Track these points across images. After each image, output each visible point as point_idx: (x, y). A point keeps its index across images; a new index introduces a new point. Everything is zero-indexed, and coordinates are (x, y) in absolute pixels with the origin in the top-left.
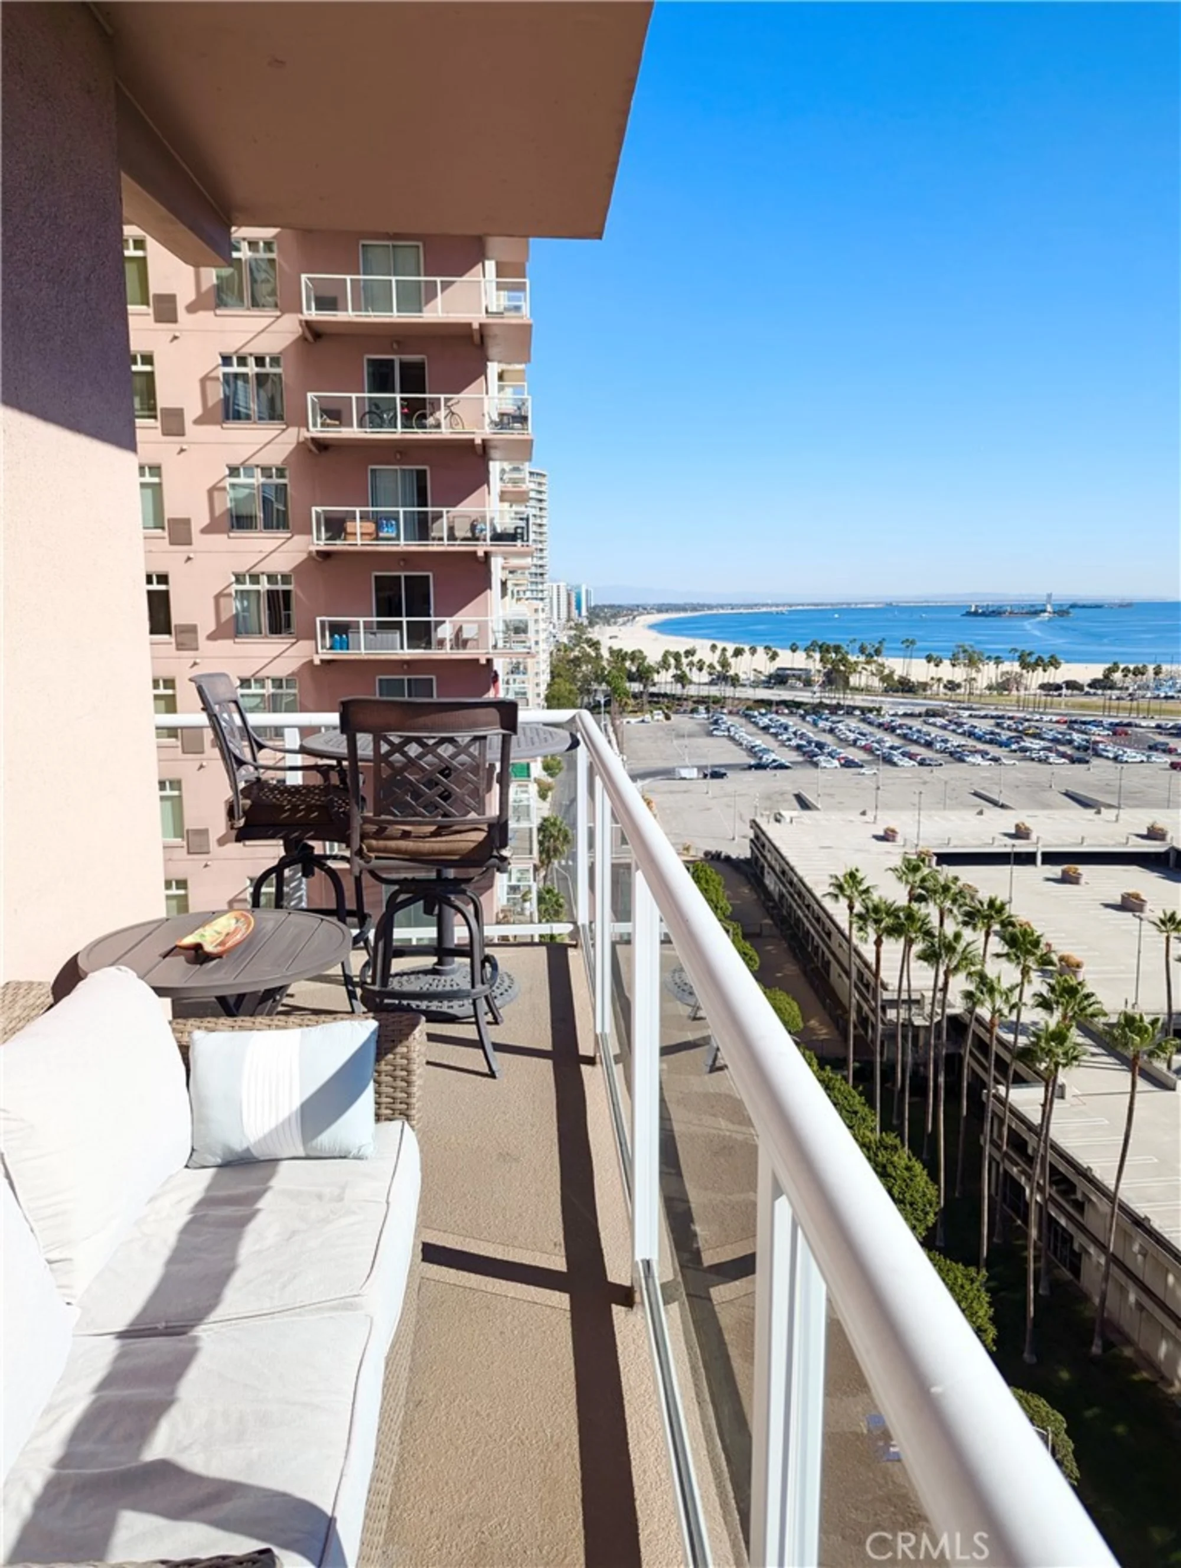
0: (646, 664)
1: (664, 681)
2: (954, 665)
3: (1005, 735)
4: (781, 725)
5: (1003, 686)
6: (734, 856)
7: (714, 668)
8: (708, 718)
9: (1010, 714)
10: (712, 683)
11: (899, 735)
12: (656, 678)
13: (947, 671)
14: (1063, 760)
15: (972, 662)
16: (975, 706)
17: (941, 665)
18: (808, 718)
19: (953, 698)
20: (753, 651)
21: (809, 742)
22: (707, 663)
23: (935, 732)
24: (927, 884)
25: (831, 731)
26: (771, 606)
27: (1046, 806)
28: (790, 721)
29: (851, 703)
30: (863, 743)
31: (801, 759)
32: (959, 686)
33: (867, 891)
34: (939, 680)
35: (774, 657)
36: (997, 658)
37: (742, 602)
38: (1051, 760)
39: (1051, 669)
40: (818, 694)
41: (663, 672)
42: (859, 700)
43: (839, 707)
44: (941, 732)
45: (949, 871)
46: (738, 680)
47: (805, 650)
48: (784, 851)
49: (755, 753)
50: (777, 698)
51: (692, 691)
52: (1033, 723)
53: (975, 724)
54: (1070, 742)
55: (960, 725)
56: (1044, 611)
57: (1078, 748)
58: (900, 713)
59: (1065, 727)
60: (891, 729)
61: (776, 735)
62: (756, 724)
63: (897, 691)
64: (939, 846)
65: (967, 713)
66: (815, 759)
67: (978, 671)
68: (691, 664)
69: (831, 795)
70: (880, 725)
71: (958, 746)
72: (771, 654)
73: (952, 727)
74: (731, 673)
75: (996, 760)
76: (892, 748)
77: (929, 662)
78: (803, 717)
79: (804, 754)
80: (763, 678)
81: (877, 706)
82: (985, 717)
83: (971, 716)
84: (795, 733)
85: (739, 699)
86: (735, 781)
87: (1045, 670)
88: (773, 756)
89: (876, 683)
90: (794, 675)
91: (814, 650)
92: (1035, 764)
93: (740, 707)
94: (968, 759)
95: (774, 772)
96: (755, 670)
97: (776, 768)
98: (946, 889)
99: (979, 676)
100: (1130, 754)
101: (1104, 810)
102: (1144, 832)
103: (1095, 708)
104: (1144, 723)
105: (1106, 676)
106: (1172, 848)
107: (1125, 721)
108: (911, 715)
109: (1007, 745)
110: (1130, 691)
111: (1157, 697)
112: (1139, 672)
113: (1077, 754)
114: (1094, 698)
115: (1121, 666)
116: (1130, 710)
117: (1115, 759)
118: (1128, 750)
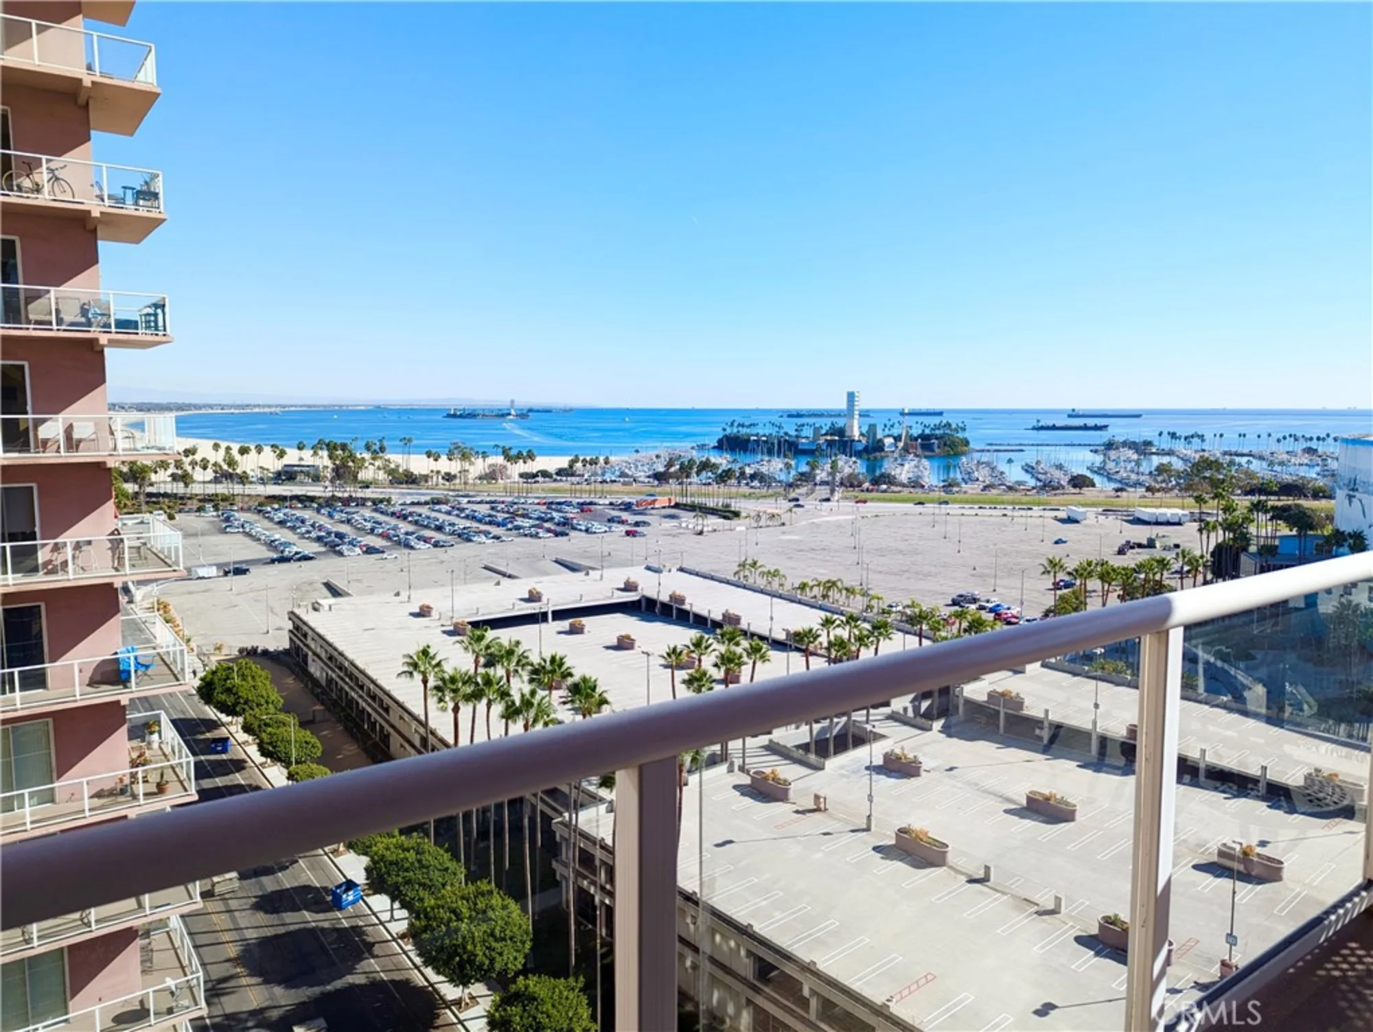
1: (161, 481)
2: (450, 459)
3: (500, 517)
4: (297, 519)
5: (491, 476)
6: (271, 649)
7: (220, 467)
8: (218, 516)
9: (502, 499)
10: (216, 480)
11: (410, 522)
12: (153, 477)
13: (444, 465)
14: (549, 535)
15: (465, 457)
16: (471, 493)
17: (440, 460)
18: (323, 511)
19: (452, 487)
20: (259, 450)
21: (329, 533)
22: (212, 462)
23: (442, 517)
24: (492, 650)
25: (349, 521)
26: (264, 406)
27: (546, 573)
28: (307, 514)
29: (362, 495)
30: (381, 531)
31: (323, 549)
32: (455, 476)
33: (440, 664)
34: (438, 472)
35: (282, 454)
36: (484, 453)
37: (230, 402)
38: (541, 535)
39: (529, 461)
40: (330, 489)
41: (161, 472)
42: (368, 493)
43: (350, 499)
44: (447, 518)
46: (247, 478)
47: (313, 448)
48: (329, 638)
49: (276, 547)
50: (288, 494)
51: (196, 489)
52: (521, 506)
53: (474, 508)
54: (552, 519)
55: (462, 510)
56: (509, 414)
57: (558, 524)
58: (408, 502)
59: (545, 507)
60: (405, 517)
61: (293, 528)
62: (271, 519)
63: (402, 483)
64: (471, 616)
65: (466, 500)
66: (337, 548)
67: (471, 463)
68: (194, 464)
69: (359, 581)
70: (393, 514)
71: (464, 528)
72: (278, 452)
73: (456, 512)
74: (239, 471)
75: (497, 538)
76: (407, 534)
77: (429, 457)
78: (318, 511)
79: (326, 544)
80: (271, 475)
81: (387, 497)
82: (481, 502)
83: (469, 502)
84: (313, 526)
85: (249, 495)
86: (258, 575)
87: (525, 462)
88: (295, 549)
89: (382, 476)
90: (302, 472)
91: (321, 449)
92: (528, 539)
93: (250, 504)
94: (475, 539)
95: (299, 563)
96: (261, 468)
97: (299, 560)
98: (510, 653)
99: (471, 469)
100: (596, 526)
101: (591, 572)
102: (622, 586)
103: (565, 491)
104: (601, 502)
105: (571, 467)
106: (644, 597)
107: (588, 500)
108: (418, 504)
109: (504, 525)
110: (586, 476)
111: (604, 482)
112: (594, 462)
113: (559, 529)
114: (561, 484)
115: (581, 458)
116: (590, 492)
117: (587, 531)
118: (595, 524)
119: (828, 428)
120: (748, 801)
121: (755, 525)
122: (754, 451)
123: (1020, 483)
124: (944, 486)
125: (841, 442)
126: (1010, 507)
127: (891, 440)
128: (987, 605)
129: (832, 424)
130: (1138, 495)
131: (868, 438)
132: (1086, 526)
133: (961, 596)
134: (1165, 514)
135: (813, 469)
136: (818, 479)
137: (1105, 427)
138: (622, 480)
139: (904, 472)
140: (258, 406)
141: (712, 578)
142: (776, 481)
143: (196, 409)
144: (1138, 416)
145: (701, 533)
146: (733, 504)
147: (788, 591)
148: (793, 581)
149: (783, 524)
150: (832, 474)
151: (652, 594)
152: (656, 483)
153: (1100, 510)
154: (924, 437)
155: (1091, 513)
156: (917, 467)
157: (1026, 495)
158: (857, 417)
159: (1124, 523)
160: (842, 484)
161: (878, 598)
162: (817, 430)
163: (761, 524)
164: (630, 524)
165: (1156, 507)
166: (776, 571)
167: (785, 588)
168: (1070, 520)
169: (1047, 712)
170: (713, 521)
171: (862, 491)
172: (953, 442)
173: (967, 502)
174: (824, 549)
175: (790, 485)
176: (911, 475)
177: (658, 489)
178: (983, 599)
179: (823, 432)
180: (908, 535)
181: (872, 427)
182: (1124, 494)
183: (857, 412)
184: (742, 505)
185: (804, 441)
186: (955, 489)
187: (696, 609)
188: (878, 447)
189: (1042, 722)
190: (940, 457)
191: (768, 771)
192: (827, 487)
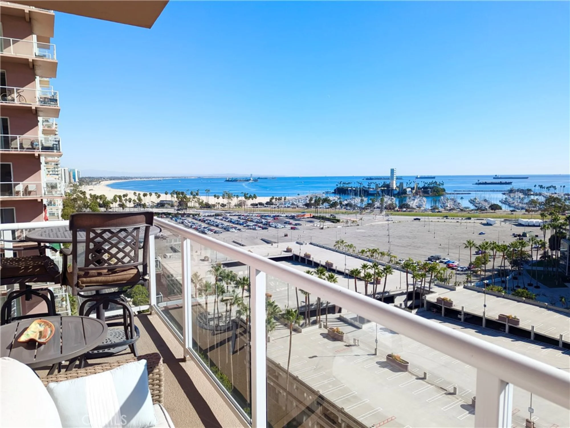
0: (106, 200)
1: (115, 208)
2: (223, 198)
3: (242, 221)
5: (240, 205)
7: (136, 201)
9: (243, 214)
10: (135, 207)
11: (206, 223)
12: (111, 205)
13: (221, 200)
14: (260, 229)
15: (229, 197)
16: (231, 212)
17: (219, 199)
18: (173, 219)
19: (224, 209)
20: (151, 194)
22: (133, 199)
23: (219, 221)
24: (222, 275)
25: (182, 223)
26: (156, 178)
27: (256, 244)
29: (189, 212)
30: (194, 227)
32: (225, 205)
33: (201, 280)
34: (219, 203)
35: (159, 196)
36: (237, 195)
37: (144, 176)
38: (257, 229)
39: (254, 199)
40: (177, 210)
41: (114, 203)
42: (192, 211)
43: (184, 214)
44: (221, 221)
45: (228, 270)
46: (146, 205)
47: (171, 194)
48: (168, 269)
50: (161, 212)
51: (127, 210)
52: (250, 217)
53: (232, 218)
54: (262, 222)
55: (227, 218)
56: (250, 180)
57: (264, 224)
58: (206, 215)
59: (260, 217)
60: (204, 221)
63: (205, 208)
64: (223, 261)
65: (229, 214)
67: (231, 200)
68: (126, 200)
70: (200, 220)
71: (227, 226)
72: (158, 195)
73: (224, 219)
74: (143, 203)
75: (239, 230)
76: (204, 228)
77: (215, 197)
78: (171, 219)
80: (155, 204)
81: (198, 213)
82: (235, 215)
83: (230, 215)
87: (252, 199)
89: (197, 205)
90: (167, 203)
91: (174, 194)
92: (252, 230)
94: (230, 230)
95: (162, 239)
96: (152, 202)
98: (228, 275)
99: (232, 202)
100: (280, 225)
101: (274, 244)
102: (286, 250)
103: (268, 211)
104: (282, 215)
105: (271, 201)
106: (294, 254)
107: (277, 215)
108: (210, 216)
109: (243, 225)
110: (278, 205)
111: (285, 207)
112: (280, 199)
113: (264, 226)
114: (268, 208)
115: (275, 197)
116: (278, 211)
117: (275, 227)
118: (279, 224)
119: (382, 184)
120: (326, 340)
121: (346, 225)
122: (348, 194)
123: (466, 208)
124: (431, 209)
125: (388, 190)
126: (460, 218)
127: (410, 189)
128: (443, 260)
129: (384, 182)
130: (522, 213)
131: (400, 189)
132: (495, 227)
133: (432, 257)
134: (533, 222)
135: (373, 202)
136: (376, 206)
137: (510, 183)
138: (292, 206)
139: (415, 203)
140: (154, 177)
141: (323, 247)
142: (357, 207)
143: (131, 179)
144: (527, 178)
145: (322, 228)
146: (337, 217)
147: (357, 253)
148: (359, 249)
149: (358, 225)
150: (382, 204)
151: (297, 253)
152: (306, 208)
153: (503, 220)
154: (424, 188)
155: (498, 221)
156: (420, 201)
157: (469, 213)
158: (395, 179)
159: (513, 225)
160: (386, 208)
161: (395, 257)
162: (377, 185)
163: (348, 225)
164: (293, 225)
165: (529, 219)
166: (351, 245)
167: (356, 252)
168: (488, 224)
169: (463, 307)
170: (328, 224)
171: (395, 211)
172: (438, 190)
173: (441, 216)
174: (374, 236)
175: (364, 209)
176: (417, 204)
177: (306, 210)
178: (442, 258)
179: (380, 186)
180: (413, 230)
181: (401, 184)
182: (515, 212)
183: (395, 177)
184: (341, 217)
185: (371, 190)
186: (437, 210)
187: (315, 260)
188: (404, 192)
189: (461, 312)
190: (432, 196)
191: (335, 328)
192: (379, 210)
